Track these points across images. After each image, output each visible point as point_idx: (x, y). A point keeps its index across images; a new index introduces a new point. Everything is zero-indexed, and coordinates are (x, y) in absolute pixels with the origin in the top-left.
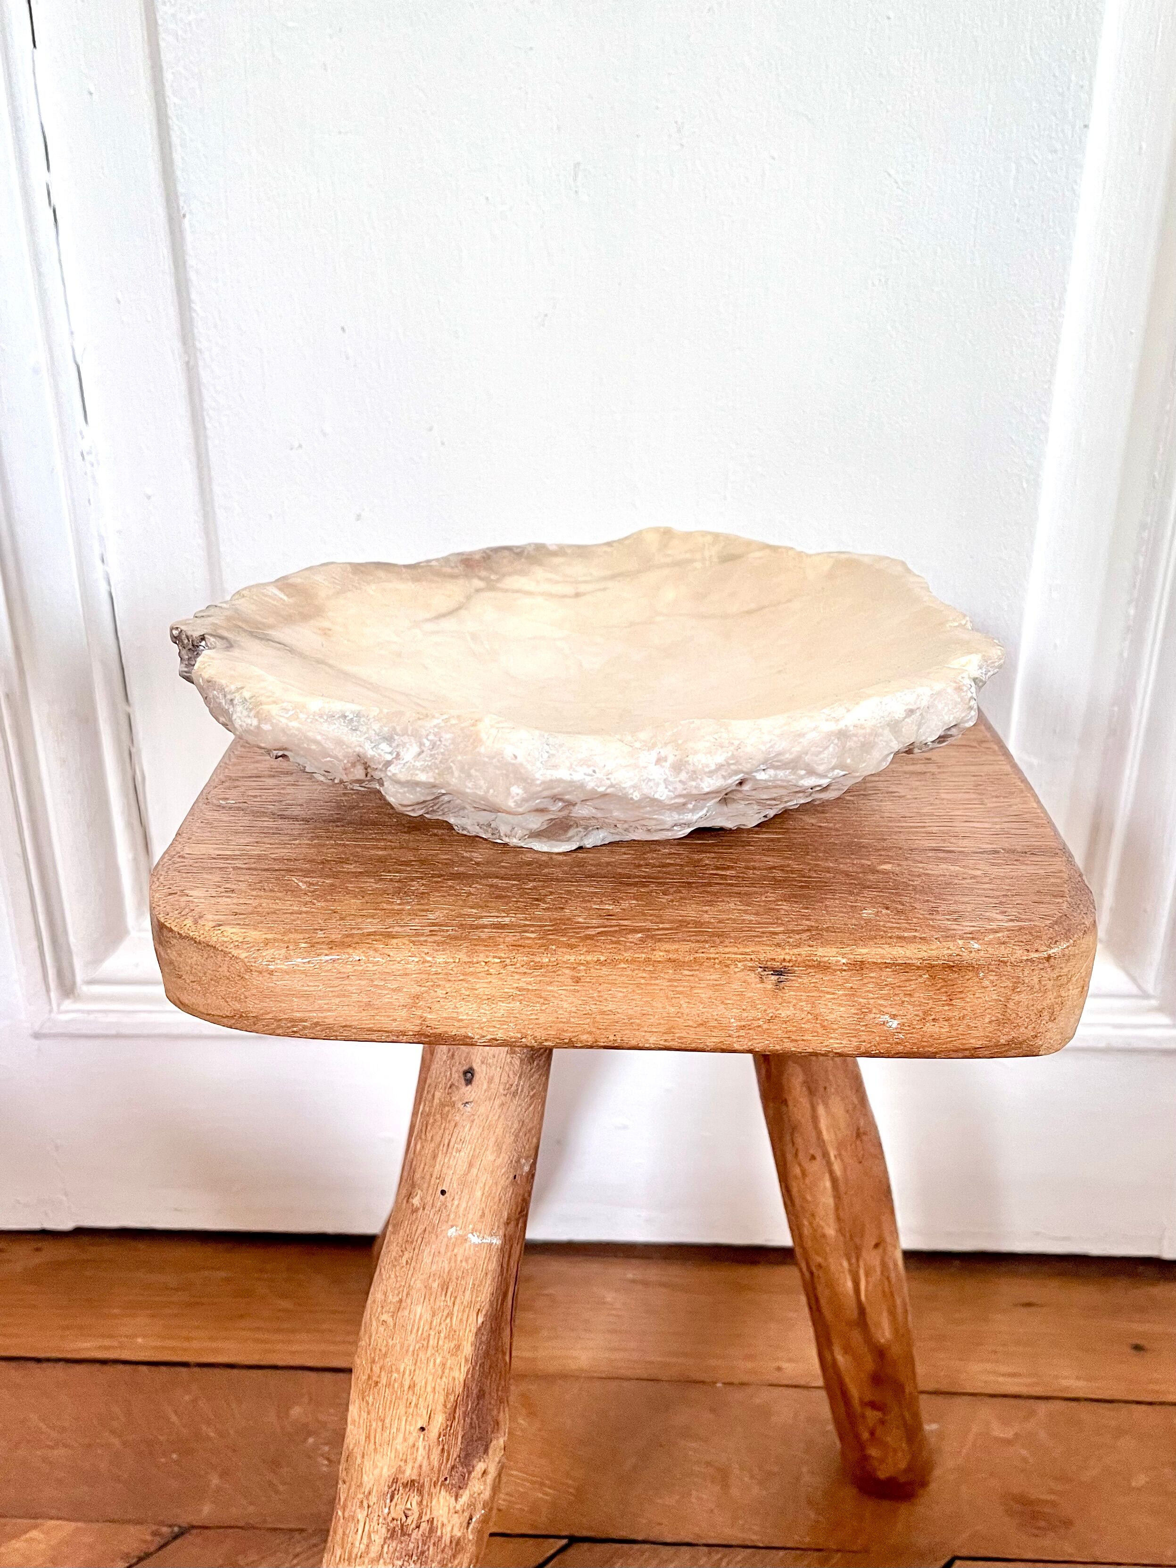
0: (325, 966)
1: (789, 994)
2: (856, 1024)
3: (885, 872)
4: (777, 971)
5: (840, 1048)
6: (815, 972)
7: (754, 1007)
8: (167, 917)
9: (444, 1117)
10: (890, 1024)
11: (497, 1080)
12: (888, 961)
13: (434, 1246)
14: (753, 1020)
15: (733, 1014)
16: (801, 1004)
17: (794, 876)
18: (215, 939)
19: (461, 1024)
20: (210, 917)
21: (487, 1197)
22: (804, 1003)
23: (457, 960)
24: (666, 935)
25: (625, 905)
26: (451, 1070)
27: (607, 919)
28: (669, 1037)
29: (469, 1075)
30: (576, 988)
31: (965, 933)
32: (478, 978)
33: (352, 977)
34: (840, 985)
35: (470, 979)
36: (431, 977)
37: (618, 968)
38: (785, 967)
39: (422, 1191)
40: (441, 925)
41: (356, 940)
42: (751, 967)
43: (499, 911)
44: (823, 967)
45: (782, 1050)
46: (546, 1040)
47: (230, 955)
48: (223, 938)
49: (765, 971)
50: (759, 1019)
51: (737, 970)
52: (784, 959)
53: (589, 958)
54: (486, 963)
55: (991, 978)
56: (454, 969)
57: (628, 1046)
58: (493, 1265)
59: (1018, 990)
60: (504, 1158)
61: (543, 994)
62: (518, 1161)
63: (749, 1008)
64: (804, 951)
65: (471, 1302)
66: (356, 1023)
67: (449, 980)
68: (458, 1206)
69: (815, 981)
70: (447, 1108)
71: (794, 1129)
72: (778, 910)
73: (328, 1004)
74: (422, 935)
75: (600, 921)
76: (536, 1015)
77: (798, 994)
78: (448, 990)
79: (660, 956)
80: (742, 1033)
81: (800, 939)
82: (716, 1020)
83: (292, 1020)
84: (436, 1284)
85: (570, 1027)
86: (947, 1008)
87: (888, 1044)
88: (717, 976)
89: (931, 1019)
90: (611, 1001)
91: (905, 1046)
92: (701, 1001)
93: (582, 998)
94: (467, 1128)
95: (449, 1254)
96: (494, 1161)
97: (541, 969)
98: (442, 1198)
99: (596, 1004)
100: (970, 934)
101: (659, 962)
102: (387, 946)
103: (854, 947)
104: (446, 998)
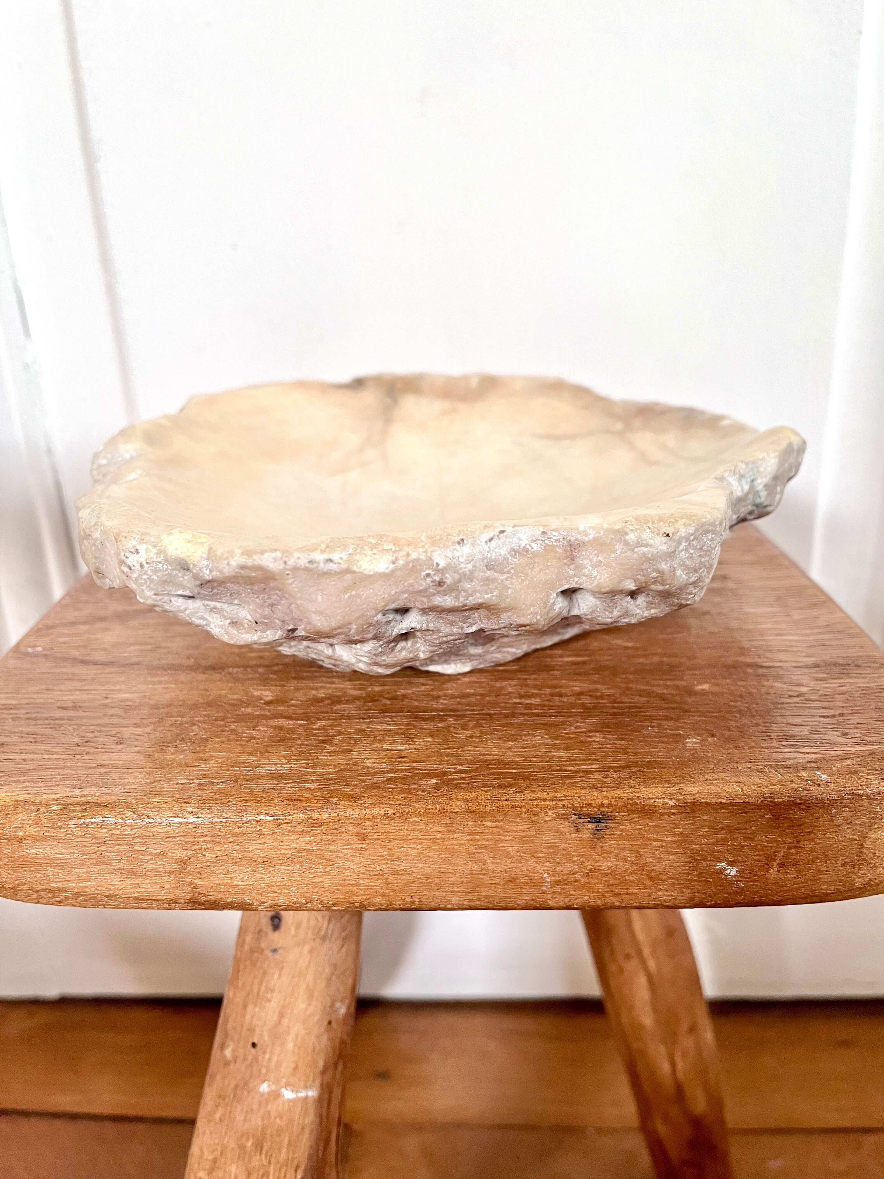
0: (78, 831)
1: (610, 843)
2: (688, 874)
3: (703, 693)
4: (595, 818)
5: (670, 900)
6: (639, 817)
7: (570, 859)
9: (254, 964)
10: (728, 871)
11: (304, 925)
12: (724, 801)
13: (246, 1103)
14: (570, 874)
15: (546, 868)
16: (625, 853)
17: (605, 701)
21: (299, 1048)
22: (627, 852)
23: (225, 820)
24: (464, 779)
25: (420, 743)
27: (399, 762)
28: (474, 896)
29: (276, 921)
30: (363, 846)
31: (809, 762)
32: (251, 839)
33: (109, 843)
35: (241, 841)
36: (197, 839)
37: (409, 822)
38: (603, 813)
39: (234, 1042)
40: (212, 777)
42: (564, 814)
43: (279, 757)
44: (648, 811)
45: (603, 905)
46: (334, 904)
49: (580, 818)
50: (576, 873)
51: (548, 819)
52: (603, 804)
53: (375, 812)
54: (257, 821)
55: (845, 814)
56: (222, 830)
57: (428, 907)
58: (310, 1119)
59: (876, 826)
60: (316, 1006)
61: (326, 855)
62: (332, 1006)
63: (564, 861)
64: (625, 792)
65: (288, 1159)
66: (121, 892)
67: (218, 843)
68: (270, 1059)
69: (638, 827)
70: (256, 955)
71: (610, 931)
72: (590, 743)
73: (86, 872)
74: (189, 790)
75: (390, 765)
76: (320, 877)
77: (620, 842)
78: (219, 853)
79: (457, 806)
80: (558, 889)
81: (619, 778)
82: (527, 876)
83: (50, 891)
84: (250, 1143)
85: (360, 889)
86: (793, 851)
87: (726, 893)
88: (526, 827)
89: (775, 864)
90: (405, 859)
91: (745, 895)
92: (508, 855)
93: (371, 857)
94: (276, 976)
95: (262, 1111)
96: (306, 1009)
97: (321, 826)
98: (253, 1051)
99: (387, 863)
100: (814, 762)
101: (457, 813)
102: (147, 804)
103: (682, 785)
104: (216, 862)
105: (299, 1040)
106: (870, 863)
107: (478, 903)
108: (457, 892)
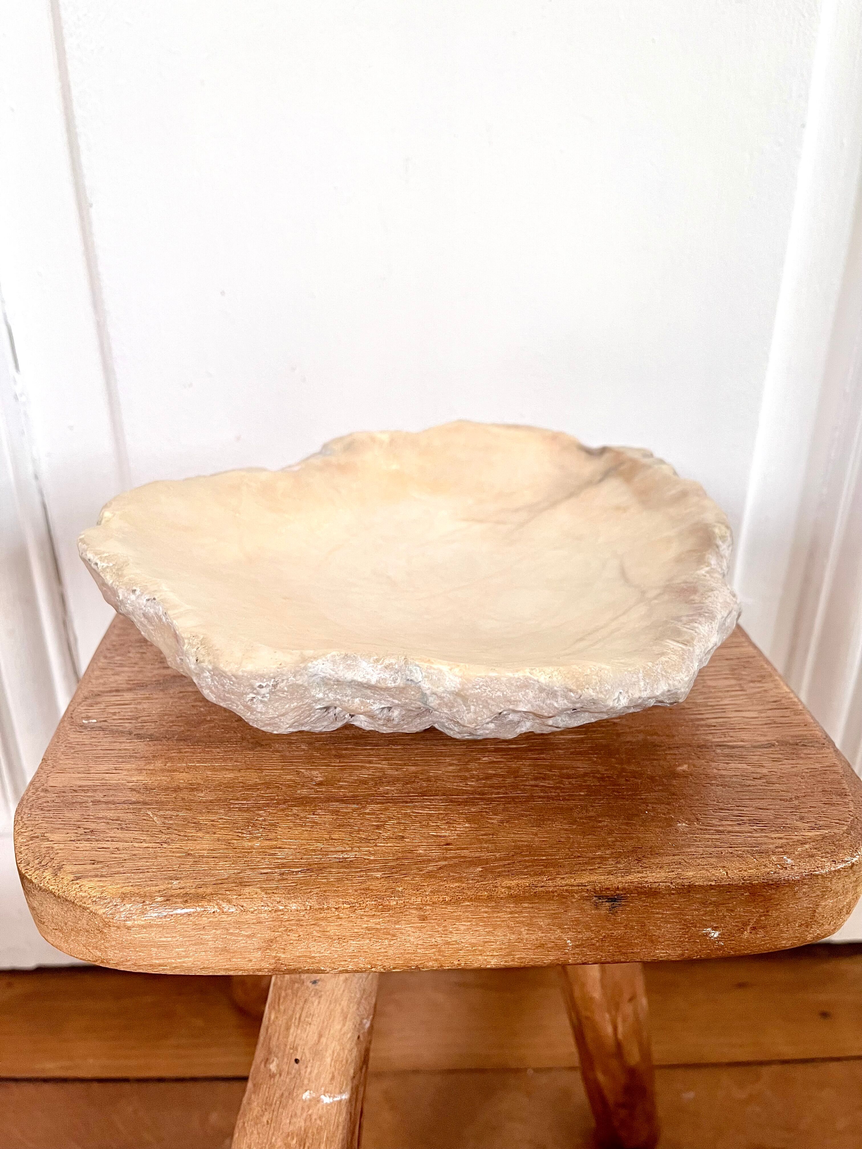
0: (182, 919)
1: (621, 917)
2: (681, 937)
3: (685, 775)
4: (611, 899)
5: (665, 956)
6: (646, 897)
7: (589, 929)
9: (295, 994)
10: (712, 934)
12: (713, 883)
13: (291, 1109)
14: (588, 939)
15: (569, 936)
16: (632, 924)
17: (606, 783)
18: (73, 893)
19: (313, 960)
20: (69, 867)
21: (336, 1061)
22: (635, 923)
23: (308, 908)
24: (504, 866)
25: (460, 829)
27: (446, 849)
28: (509, 959)
30: (423, 924)
31: (777, 847)
32: (330, 922)
33: (208, 928)
34: (668, 906)
35: (322, 923)
36: (283, 923)
37: (462, 906)
38: (618, 895)
39: (278, 1058)
41: (210, 890)
42: (587, 897)
43: (343, 844)
44: (653, 893)
46: (394, 968)
47: (88, 910)
49: (600, 899)
50: (592, 939)
51: (574, 900)
52: (618, 887)
53: (435, 899)
54: (336, 908)
55: (804, 890)
56: (306, 916)
58: (343, 1117)
59: (826, 897)
60: (349, 1025)
61: (391, 931)
62: (360, 1023)
63: (584, 930)
64: (635, 877)
67: (302, 925)
68: (310, 1073)
69: (645, 904)
70: (296, 985)
73: (185, 951)
74: (273, 880)
75: (439, 853)
76: (385, 949)
77: (630, 916)
78: (301, 933)
79: (502, 892)
80: (577, 950)
82: (553, 942)
84: (294, 1142)
85: (417, 957)
86: (763, 918)
87: (709, 950)
88: (556, 906)
89: (749, 928)
90: (456, 933)
91: (724, 951)
92: (540, 928)
93: (428, 933)
94: (316, 1003)
95: (305, 1115)
96: (341, 1029)
97: (389, 911)
98: (296, 1066)
99: (442, 937)
100: (781, 847)
101: (501, 898)
102: (240, 895)
103: (680, 870)
104: (298, 940)
105: (335, 1054)
106: (820, 923)
107: (513, 963)
108: (498, 955)
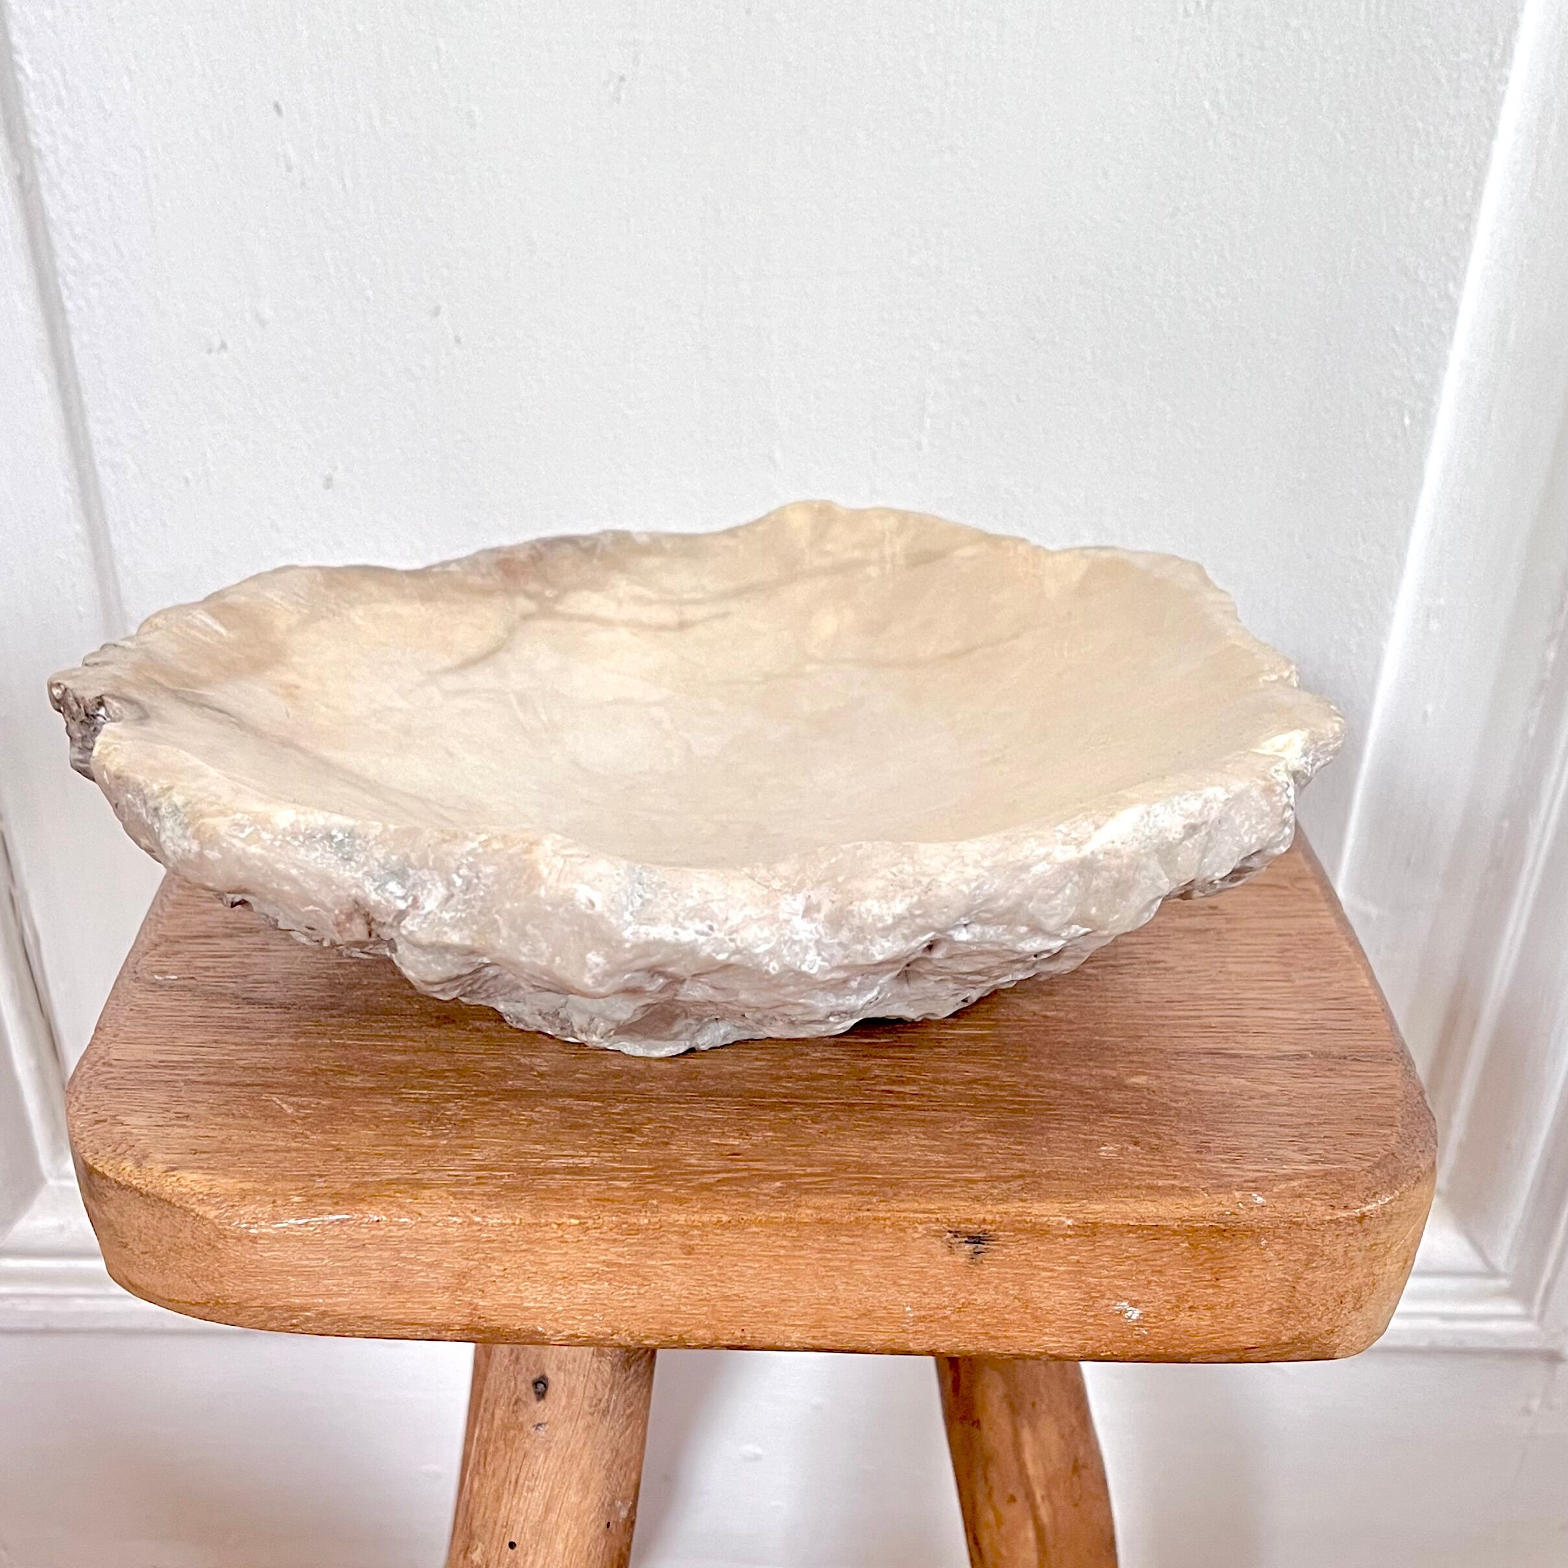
0: (330, 1230)
1: (991, 1270)
2: (1082, 1315)
3: (1136, 1088)
4: (974, 1237)
6: (1028, 1239)
7: (939, 1289)
8: (96, 1156)
9: (509, 1444)
10: (1129, 1314)
11: (579, 1393)
12: (1132, 1223)
14: (938, 1308)
15: (909, 1300)
16: (1006, 1285)
17: (1004, 1093)
18: (168, 1189)
19: (527, 1314)
20: (159, 1156)
21: (572, 1552)
22: (1010, 1284)
23: (518, 1222)
24: (815, 1183)
25: (757, 1138)
26: (516, 1379)
27: (732, 1160)
28: (822, 1331)
29: (541, 1386)
30: (689, 1262)
31: (1246, 1181)
32: (549, 1248)
33: (370, 1246)
34: (1062, 1258)
35: (537, 1249)
36: (481, 1246)
37: (747, 1233)
38: (984, 1232)
39: (483, 1543)
40: (492, 1169)
41: (371, 1191)
42: (937, 1231)
43: (574, 1147)
44: (1040, 1232)
45: (975, 1351)
46: (647, 1337)
47: (193, 1214)
48: (180, 1189)
49: (956, 1236)
50: (945, 1307)
51: (916, 1235)
52: (984, 1220)
53: (706, 1218)
54: (559, 1225)
55: (1277, 1247)
56: (514, 1234)
57: (761, 1345)
60: (592, 1499)
61: (642, 1271)
62: (612, 1504)
63: (932, 1291)
64: (1014, 1207)
67: (508, 1251)
69: (1026, 1251)
70: (512, 1433)
71: (988, 1460)
72: (978, 1146)
74: (466, 1183)
75: (721, 1163)
76: (632, 1301)
77: (1003, 1270)
78: (507, 1265)
79: (807, 1215)
80: (921, 1326)
81: (1009, 1189)
82: (885, 1308)
85: (680, 1318)
86: (1211, 1291)
87: (1126, 1342)
88: (889, 1245)
89: (1187, 1307)
90: (738, 1281)
91: (1149, 1345)
92: (864, 1281)
93: (696, 1277)
94: (541, 1460)
96: (580, 1504)
97: (638, 1234)
99: (716, 1285)
100: (1252, 1182)
101: (806, 1224)
102: (416, 1200)
103: (1084, 1202)
104: (503, 1277)
105: (571, 1541)
108: (799, 1326)
